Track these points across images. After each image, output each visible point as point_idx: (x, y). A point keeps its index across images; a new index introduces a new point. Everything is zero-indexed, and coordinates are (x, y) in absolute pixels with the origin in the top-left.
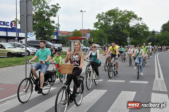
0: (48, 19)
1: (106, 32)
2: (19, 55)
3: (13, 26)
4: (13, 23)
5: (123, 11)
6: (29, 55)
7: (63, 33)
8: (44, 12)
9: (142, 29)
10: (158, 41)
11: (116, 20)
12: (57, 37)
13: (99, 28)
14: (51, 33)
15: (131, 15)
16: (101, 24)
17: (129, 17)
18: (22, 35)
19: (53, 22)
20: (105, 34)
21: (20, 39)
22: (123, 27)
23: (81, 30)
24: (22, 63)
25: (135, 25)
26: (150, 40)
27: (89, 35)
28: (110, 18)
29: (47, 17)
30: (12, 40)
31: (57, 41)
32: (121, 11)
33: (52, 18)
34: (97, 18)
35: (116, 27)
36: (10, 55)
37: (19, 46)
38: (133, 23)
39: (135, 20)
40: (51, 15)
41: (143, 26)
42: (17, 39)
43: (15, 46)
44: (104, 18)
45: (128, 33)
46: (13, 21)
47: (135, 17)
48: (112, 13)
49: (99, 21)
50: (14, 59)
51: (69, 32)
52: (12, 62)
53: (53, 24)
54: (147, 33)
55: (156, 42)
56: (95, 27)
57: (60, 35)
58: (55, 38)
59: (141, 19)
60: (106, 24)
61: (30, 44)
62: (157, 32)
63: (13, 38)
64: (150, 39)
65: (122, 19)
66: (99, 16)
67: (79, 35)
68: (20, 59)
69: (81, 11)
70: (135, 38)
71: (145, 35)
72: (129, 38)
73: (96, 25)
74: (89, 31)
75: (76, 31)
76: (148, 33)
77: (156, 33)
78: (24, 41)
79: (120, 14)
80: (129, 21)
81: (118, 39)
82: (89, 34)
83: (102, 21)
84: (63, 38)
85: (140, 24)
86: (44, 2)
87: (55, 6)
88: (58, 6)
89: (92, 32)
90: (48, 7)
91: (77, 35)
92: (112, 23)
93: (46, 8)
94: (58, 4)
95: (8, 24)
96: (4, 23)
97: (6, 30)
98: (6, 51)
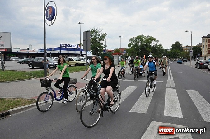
0: (99, 42)
1: (136, 49)
2: (82, 65)
3: (79, 48)
4: (79, 45)
5: (147, 36)
6: (88, 65)
7: (108, 51)
8: (97, 38)
9: (159, 48)
10: (170, 55)
11: (142, 42)
13: (131, 47)
14: (101, 51)
15: (152, 39)
16: (133, 44)
17: (150, 40)
18: (83, 52)
19: (103, 44)
20: (135, 51)
21: (82, 55)
22: (147, 46)
23: (120, 48)
24: (84, 70)
28: (138, 41)
29: (99, 41)
32: (145, 36)
33: (102, 42)
34: (130, 41)
35: (142, 46)
36: (77, 65)
37: (82, 59)
38: (153, 44)
39: (155, 42)
40: (101, 39)
41: (160, 46)
42: (81, 55)
43: (80, 59)
44: (135, 41)
45: (150, 50)
46: (78, 44)
47: (155, 40)
48: (140, 38)
49: (132, 42)
50: (79, 67)
51: (112, 50)
52: (78, 69)
53: (102, 45)
55: (168, 56)
57: (106, 52)
59: (158, 41)
60: (136, 44)
61: (88, 58)
62: (169, 49)
63: (78, 55)
65: (147, 41)
66: (131, 40)
68: (83, 67)
69: (120, 37)
70: (154, 53)
73: (129, 45)
74: (125, 49)
75: (116, 49)
76: (163, 50)
78: (85, 56)
79: (145, 38)
80: (150, 43)
82: (125, 51)
83: (133, 43)
85: (158, 45)
86: (97, 32)
87: (103, 34)
88: (105, 34)
89: (127, 50)
90: (99, 35)
91: (118, 52)
92: (140, 44)
93: (98, 35)
94: (105, 33)
95: (76, 46)
96: (74, 46)
97: (75, 50)
98: (75, 62)
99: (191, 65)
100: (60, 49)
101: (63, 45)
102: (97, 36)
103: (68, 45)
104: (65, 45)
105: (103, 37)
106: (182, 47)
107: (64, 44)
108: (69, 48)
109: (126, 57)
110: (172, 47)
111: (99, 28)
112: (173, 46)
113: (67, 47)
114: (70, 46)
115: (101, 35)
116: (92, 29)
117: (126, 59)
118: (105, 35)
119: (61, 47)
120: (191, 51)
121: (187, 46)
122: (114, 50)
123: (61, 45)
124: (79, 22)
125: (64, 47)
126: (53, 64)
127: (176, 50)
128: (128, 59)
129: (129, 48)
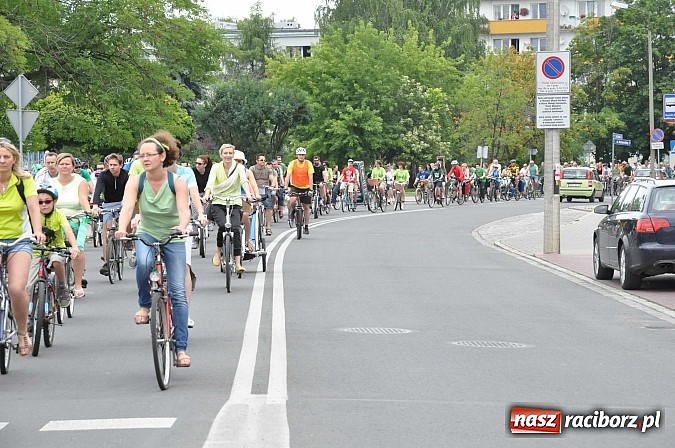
26: (226, 108)
64: (220, 95)
71: (172, 62)
77: (281, 43)
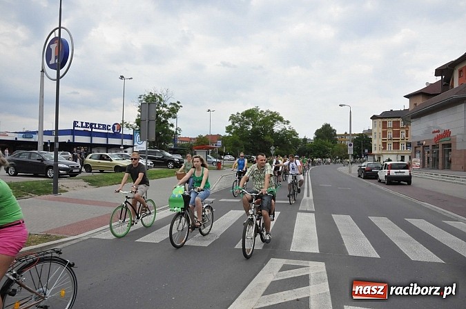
0: (166, 122)
1: (242, 138)
3: (116, 131)
5: (265, 111)
7: (183, 139)
8: (160, 112)
9: (290, 136)
10: (311, 152)
11: (255, 123)
12: (175, 145)
13: (232, 134)
14: (168, 140)
15: (275, 117)
16: (236, 128)
17: (272, 119)
18: (127, 142)
19: (172, 125)
20: (241, 142)
21: (126, 147)
22: (265, 132)
23: (207, 135)
25: (280, 129)
27: (220, 143)
28: (247, 120)
29: (164, 119)
30: (113, 150)
31: (174, 151)
32: (262, 111)
33: (170, 121)
34: (230, 120)
35: (255, 132)
36: (118, 169)
38: (278, 128)
39: (281, 124)
40: (169, 116)
41: (291, 132)
42: (122, 147)
44: (240, 120)
45: (272, 140)
46: (115, 124)
47: (281, 119)
48: (250, 114)
49: (233, 123)
51: (191, 139)
53: (171, 128)
54: (297, 142)
55: (308, 152)
56: (227, 132)
57: (178, 142)
58: (173, 147)
59: (288, 122)
60: (242, 128)
62: (310, 140)
63: (119, 146)
65: (265, 122)
66: (232, 118)
67: (205, 142)
69: (209, 111)
70: (281, 148)
72: (273, 148)
73: (229, 129)
74: (219, 137)
75: (200, 136)
76: (298, 140)
78: (130, 150)
79: (261, 116)
80: (273, 125)
81: (259, 149)
82: (220, 141)
83: (236, 124)
84: (182, 146)
85: (288, 129)
86: (161, 99)
87: (174, 104)
88: (179, 105)
89: (224, 139)
90: (165, 106)
91: (203, 143)
92: (251, 127)
93: (163, 106)
94: (179, 102)
95: (109, 128)
96: (105, 127)
97: (106, 135)
98: (114, 164)
99: (350, 172)
100: (73, 132)
101: (79, 124)
102: (161, 108)
103: (91, 124)
104: (84, 125)
105: (174, 110)
106: (335, 135)
107: (82, 123)
108: (94, 130)
109: (221, 155)
110: (316, 134)
111: (165, 92)
112: (318, 132)
113: (90, 130)
114: (97, 126)
115: (170, 107)
116: (151, 93)
117: (221, 159)
118: (177, 106)
119: (76, 128)
120: (350, 145)
121: (346, 133)
122: (194, 139)
123: (75, 123)
124: (122, 77)
125: (82, 129)
126: (65, 166)
127: (324, 141)
128: (226, 158)
129: (228, 134)
